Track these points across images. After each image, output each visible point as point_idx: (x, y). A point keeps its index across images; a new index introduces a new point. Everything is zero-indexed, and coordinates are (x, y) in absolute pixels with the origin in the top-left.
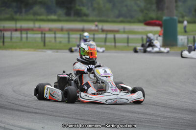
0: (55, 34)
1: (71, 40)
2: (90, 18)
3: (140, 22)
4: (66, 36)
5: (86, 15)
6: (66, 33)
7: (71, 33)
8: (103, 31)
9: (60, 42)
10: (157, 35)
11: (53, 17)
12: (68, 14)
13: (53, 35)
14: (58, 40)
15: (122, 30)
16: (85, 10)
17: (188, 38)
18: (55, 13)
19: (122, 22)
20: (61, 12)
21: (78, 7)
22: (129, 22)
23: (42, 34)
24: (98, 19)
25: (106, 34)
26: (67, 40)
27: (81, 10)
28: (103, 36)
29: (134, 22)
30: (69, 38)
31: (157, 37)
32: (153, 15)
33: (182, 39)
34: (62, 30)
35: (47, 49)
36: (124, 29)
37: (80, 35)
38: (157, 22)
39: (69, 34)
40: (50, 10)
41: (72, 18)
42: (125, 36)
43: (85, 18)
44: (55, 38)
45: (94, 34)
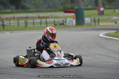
0: (10, 21)
1: (20, 24)
2: (31, 10)
3: (61, 10)
4: (17, 22)
5: (28, 8)
6: (17, 20)
7: (19, 20)
8: (39, 17)
9: (13, 26)
10: (72, 19)
11: (8, 11)
12: (17, 8)
13: (8, 22)
14: (12, 25)
15: (51, 16)
16: (27, 5)
17: (91, 20)
18: (9, 8)
19: (50, 11)
20: (12, 7)
21: (23, 4)
22: (55, 11)
23: (2, 21)
24: (36, 10)
25: (41, 20)
26: (17, 24)
27: (25, 5)
28: (39, 20)
29: (58, 11)
30: (18, 23)
31: (72, 20)
32: (69, 6)
33: (87, 20)
34: (14, 18)
35: (5, 31)
36: (52, 15)
37: (25, 21)
38: (72, 11)
39: (18, 21)
40: (6, 7)
41: (20, 10)
42: (52, 20)
43: (27, 10)
44: (10, 23)
45: (34, 20)
